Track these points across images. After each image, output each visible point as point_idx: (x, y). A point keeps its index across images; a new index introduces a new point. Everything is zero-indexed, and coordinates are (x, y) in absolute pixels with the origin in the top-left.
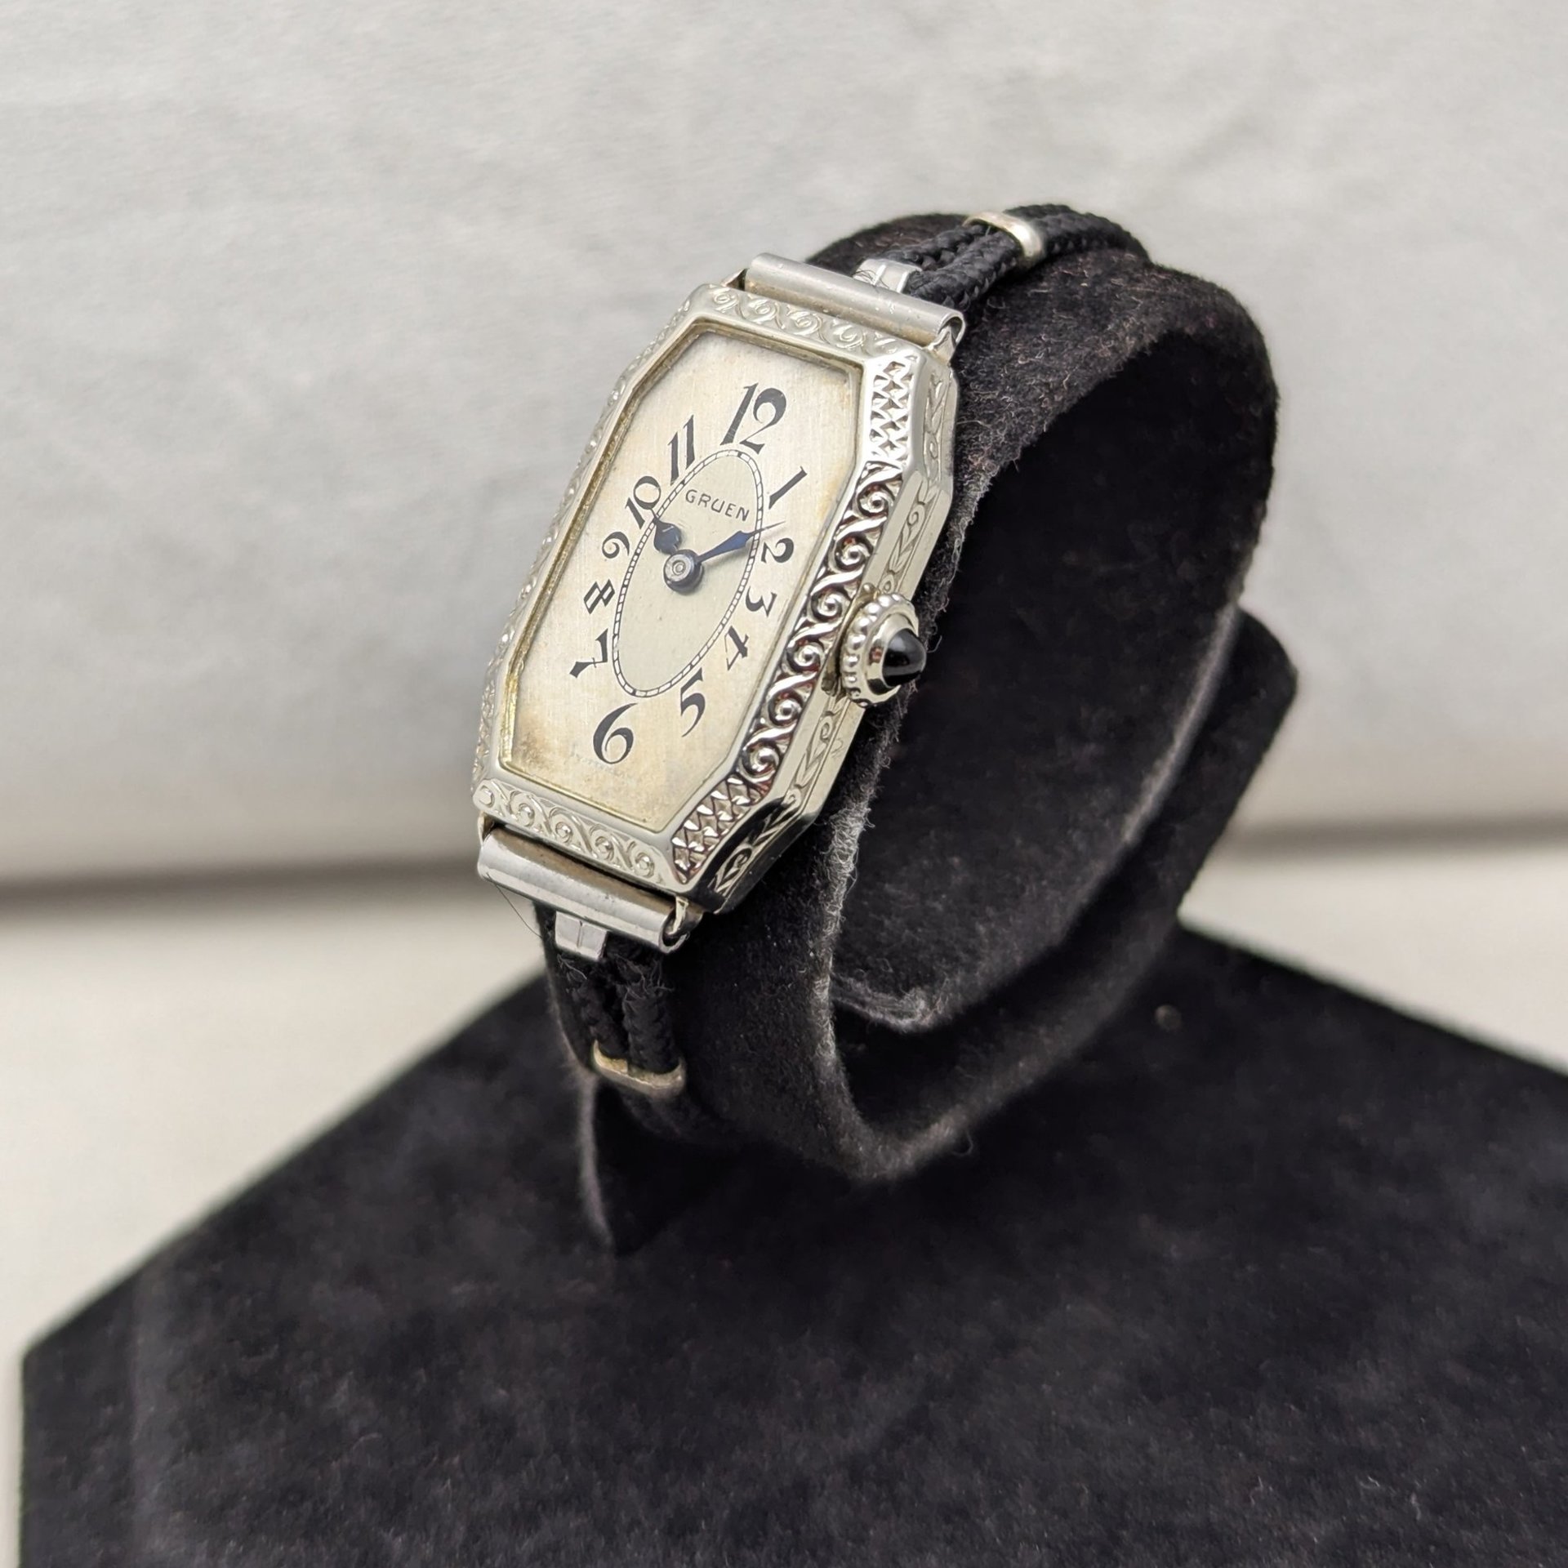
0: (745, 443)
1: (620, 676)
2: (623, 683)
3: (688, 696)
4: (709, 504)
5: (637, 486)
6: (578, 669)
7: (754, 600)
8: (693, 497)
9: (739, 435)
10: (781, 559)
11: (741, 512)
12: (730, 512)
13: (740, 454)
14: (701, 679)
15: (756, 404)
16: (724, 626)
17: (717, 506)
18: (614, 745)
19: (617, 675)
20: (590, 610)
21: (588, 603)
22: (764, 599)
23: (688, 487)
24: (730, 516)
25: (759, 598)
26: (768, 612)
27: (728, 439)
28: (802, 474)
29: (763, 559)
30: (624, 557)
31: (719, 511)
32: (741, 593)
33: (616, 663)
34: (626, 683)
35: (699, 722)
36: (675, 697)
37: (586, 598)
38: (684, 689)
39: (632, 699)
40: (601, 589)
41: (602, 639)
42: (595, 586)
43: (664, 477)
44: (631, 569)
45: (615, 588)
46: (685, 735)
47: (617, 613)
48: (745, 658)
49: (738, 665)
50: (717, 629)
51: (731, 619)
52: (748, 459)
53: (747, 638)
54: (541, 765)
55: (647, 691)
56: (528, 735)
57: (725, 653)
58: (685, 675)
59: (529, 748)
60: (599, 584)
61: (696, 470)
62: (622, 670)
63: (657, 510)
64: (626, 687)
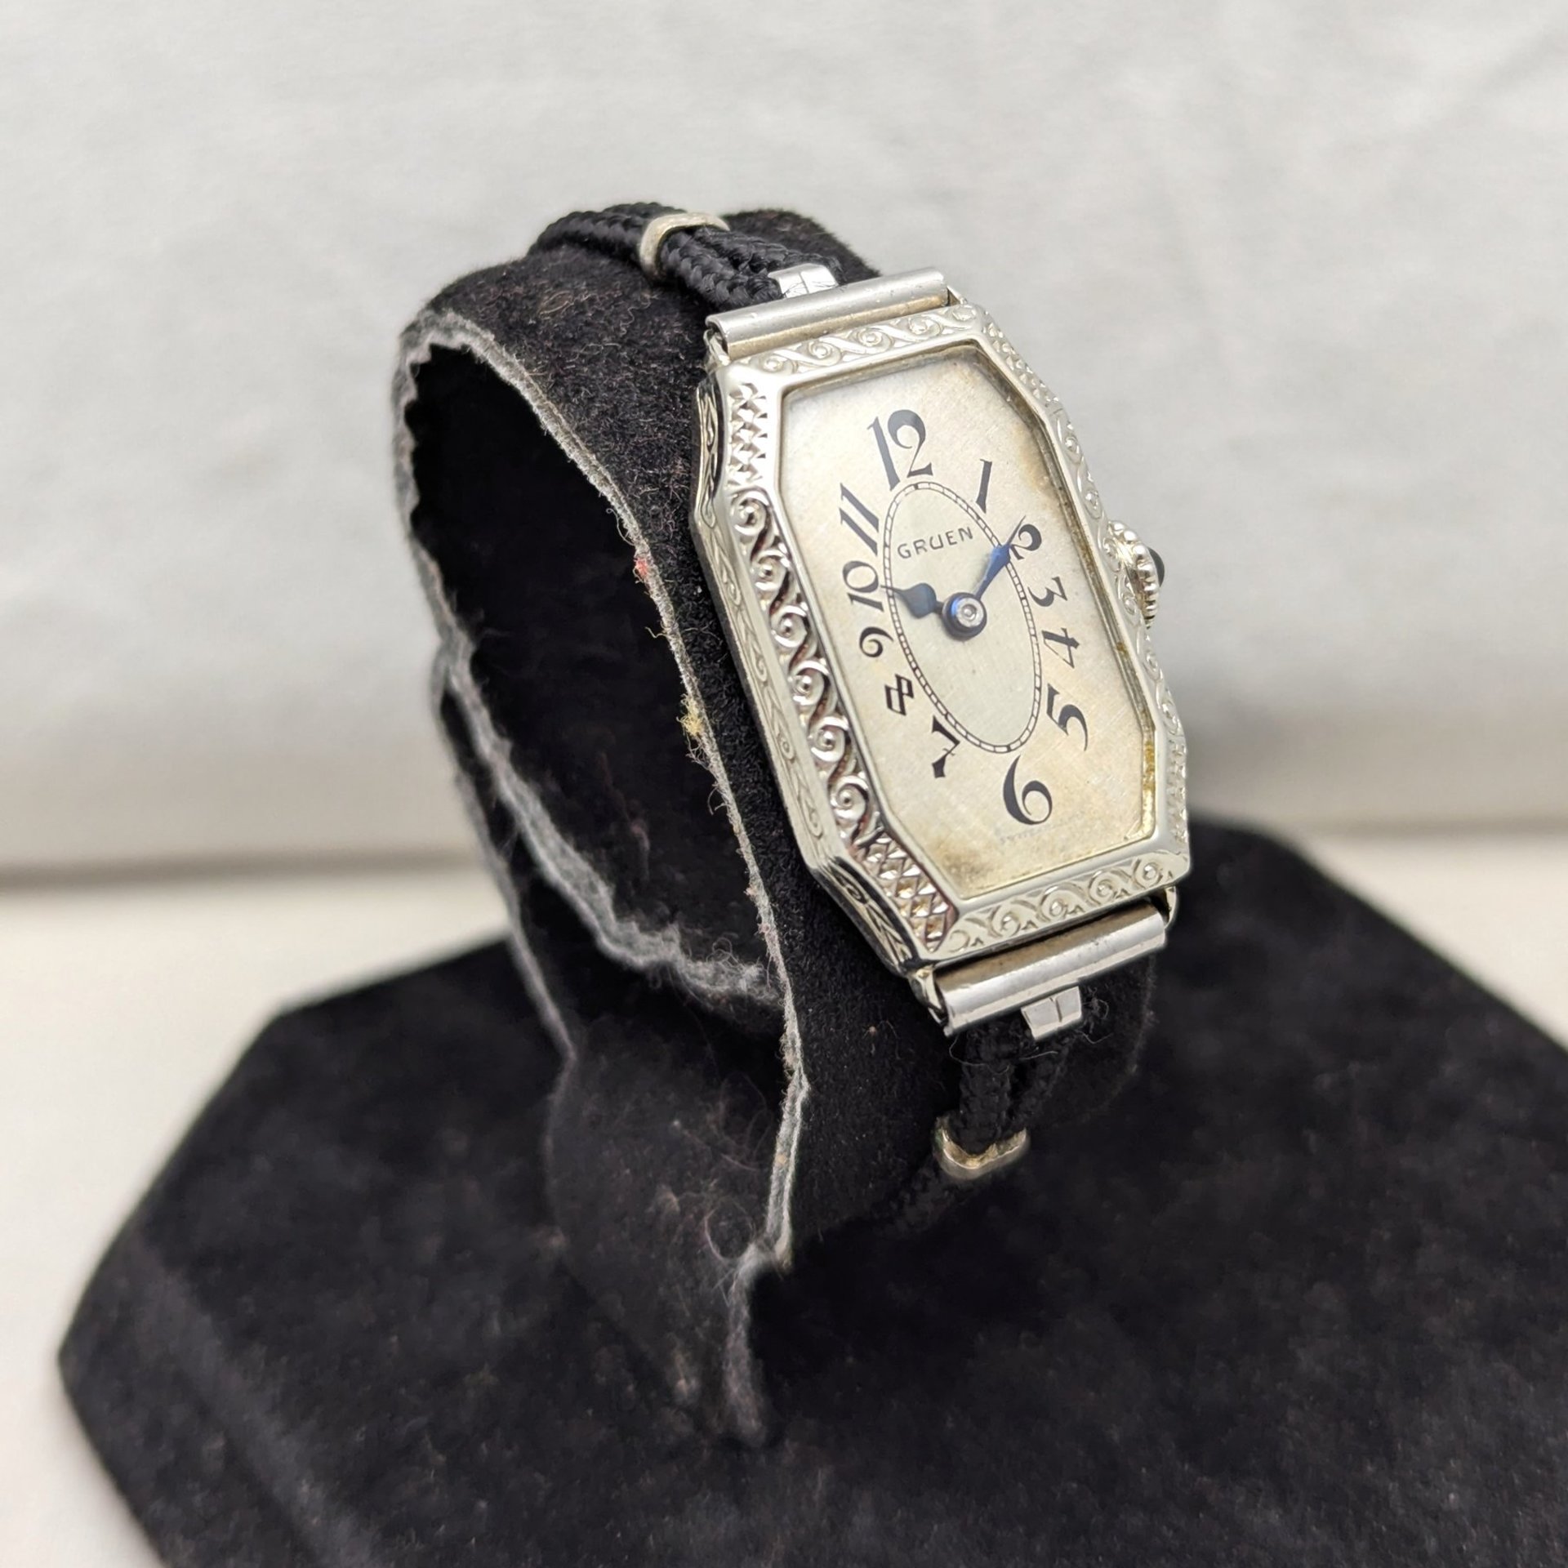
0: (911, 474)
1: (983, 745)
2: (991, 748)
3: (1059, 715)
4: (928, 547)
5: (845, 578)
6: (939, 768)
7: (1042, 595)
8: (908, 551)
9: (901, 471)
10: (1034, 546)
11: (963, 533)
12: (952, 540)
13: (916, 486)
14: (1056, 693)
15: (891, 435)
16: (1035, 636)
17: (936, 543)
18: (1034, 804)
19: (980, 746)
20: (903, 712)
21: (894, 708)
22: (1050, 588)
23: (894, 549)
24: (955, 543)
25: (1045, 591)
26: (1064, 596)
27: (894, 480)
28: (988, 466)
29: (1019, 557)
30: (891, 648)
31: (942, 546)
32: (1025, 598)
33: (969, 737)
34: (995, 746)
35: (1088, 727)
36: (1048, 725)
37: (890, 705)
38: (1050, 712)
39: (1012, 756)
40: (895, 686)
41: (937, 727)
42: (888, 690)
43: (863, 552)
44: (907, 651)
45: (907, 677)
46: (1085, 749)
47: (930, 696)
48: (1079, 647)
49: (1078, 657)
50: (1032, 643)
51: (1036, 626)
52: (926, 485)
53: (1065, 630)
54: (982, 872)
55: (1019, 739)
56: (948, 858)
57: (1057, 657)
58: (1040, 699)
59: (958, 867)
60: (889, 685)
61: (889, 526)
62: (981, 739)
63: (884, 584)
64: (998, 749)
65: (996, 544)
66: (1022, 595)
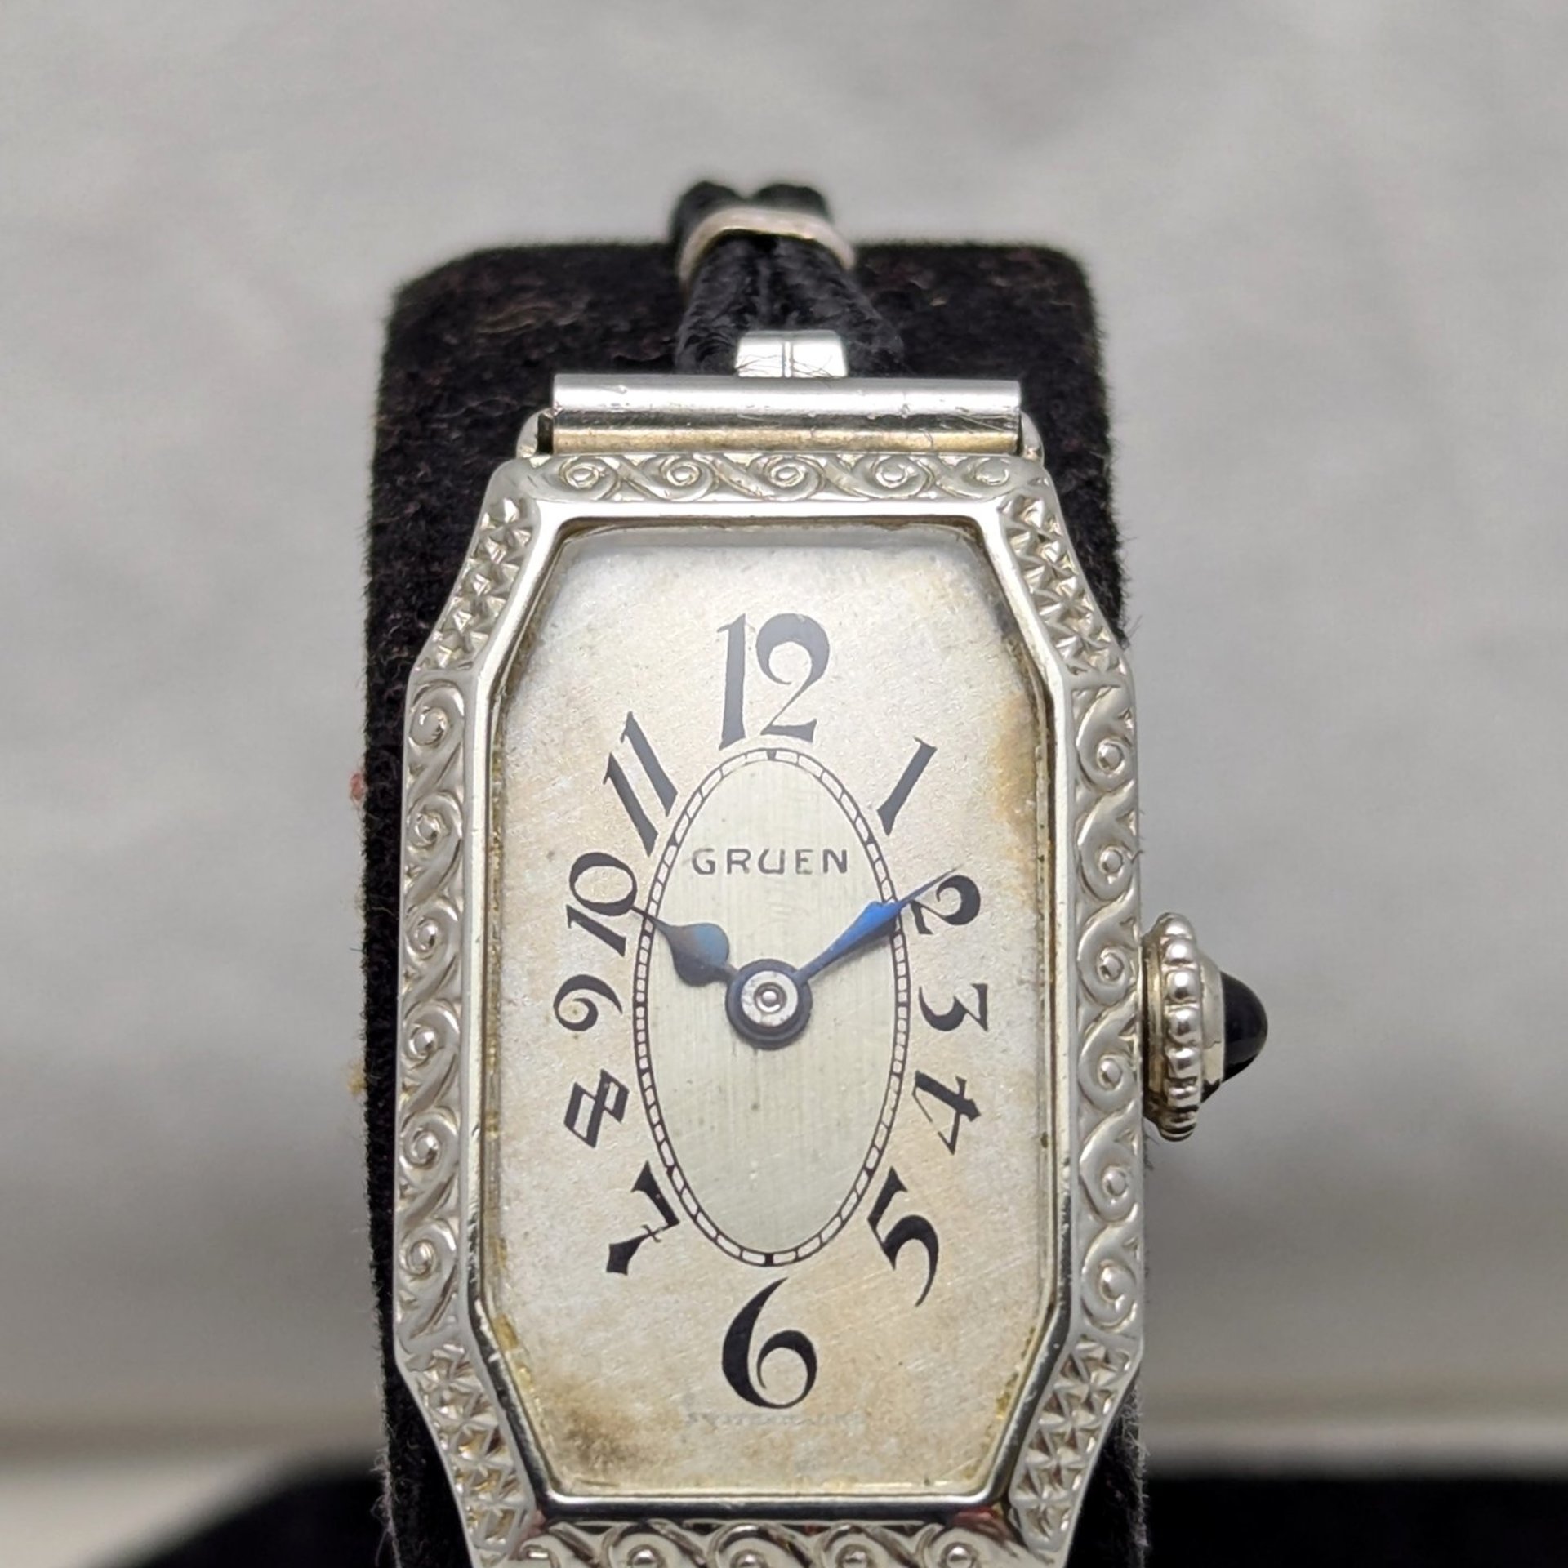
0: (771, 730)
1: (721, 1240)
2: (736, 1251)
3: (890, 1228)
4: (753, 864)
5: (573, 879)
6: (620, 1257)
7: (942, 1008)
8: (712, 864)
9: (753, 719)
10: (960, 918)
11: (830, 859)
12: (804, 865)
13: (772, 754)
14: (901, 1187)
15: (760, 652)
16: (900, 1076)
17: (771, 862)
18: (778, 1371)
19: (715, 1240)
20: (591, 1139)
21: (576, 1128)
22: (962, 1000)
23: (686, 851)
24: (807, 872)
25: (952, 1001)
27: (733, 731)
28: (925, 753)
29: (923, 929)
30: (613, 1022)
31: (781, 871)
32: (907, 1005)
33: (700, 1218)
34: (742, 1249)
35: (939, 1267)
36: (862, 1240)
37: (570, 1121)
38: (874, 1220)
39: (769, 1276)
40: (594, 1091)
41: (646, 1183)
42: (578, 1092)
43: (624, 841)
44: (641, 1037)
45: (623, 1082)
46: (920, 1302)
47: (653, 1126)
48: (978, 1121)
49: (968, 1138)
50: (889, 1087)
51: (909, 1059)
52: (793, 758)
53: (962, 1083)
54: (630, 1461)
55: (796, 1250)
56: (574, 1415)
57: (928, 1126)
58: (864, 1191)
59: (588, 1439)
60: (583, 1085)
61: (691, 811)
62: (721, 1227)
63: (643, 908)
64: (747, 1256)
65: (887, 894)
66: (903, 997)
